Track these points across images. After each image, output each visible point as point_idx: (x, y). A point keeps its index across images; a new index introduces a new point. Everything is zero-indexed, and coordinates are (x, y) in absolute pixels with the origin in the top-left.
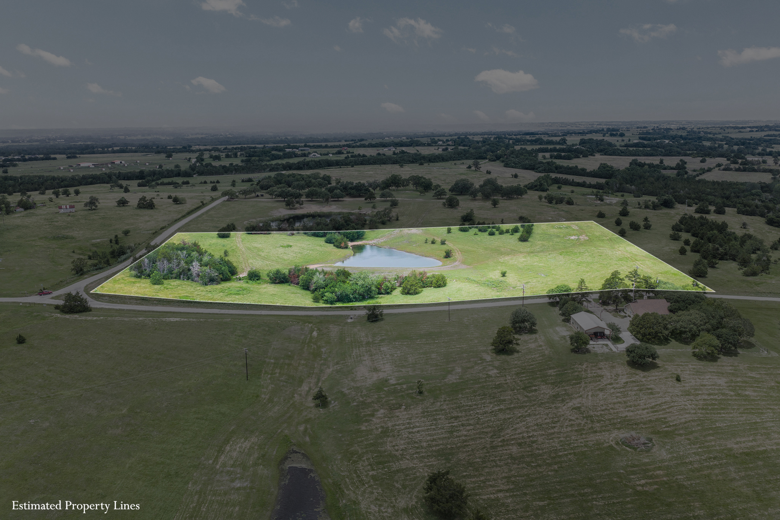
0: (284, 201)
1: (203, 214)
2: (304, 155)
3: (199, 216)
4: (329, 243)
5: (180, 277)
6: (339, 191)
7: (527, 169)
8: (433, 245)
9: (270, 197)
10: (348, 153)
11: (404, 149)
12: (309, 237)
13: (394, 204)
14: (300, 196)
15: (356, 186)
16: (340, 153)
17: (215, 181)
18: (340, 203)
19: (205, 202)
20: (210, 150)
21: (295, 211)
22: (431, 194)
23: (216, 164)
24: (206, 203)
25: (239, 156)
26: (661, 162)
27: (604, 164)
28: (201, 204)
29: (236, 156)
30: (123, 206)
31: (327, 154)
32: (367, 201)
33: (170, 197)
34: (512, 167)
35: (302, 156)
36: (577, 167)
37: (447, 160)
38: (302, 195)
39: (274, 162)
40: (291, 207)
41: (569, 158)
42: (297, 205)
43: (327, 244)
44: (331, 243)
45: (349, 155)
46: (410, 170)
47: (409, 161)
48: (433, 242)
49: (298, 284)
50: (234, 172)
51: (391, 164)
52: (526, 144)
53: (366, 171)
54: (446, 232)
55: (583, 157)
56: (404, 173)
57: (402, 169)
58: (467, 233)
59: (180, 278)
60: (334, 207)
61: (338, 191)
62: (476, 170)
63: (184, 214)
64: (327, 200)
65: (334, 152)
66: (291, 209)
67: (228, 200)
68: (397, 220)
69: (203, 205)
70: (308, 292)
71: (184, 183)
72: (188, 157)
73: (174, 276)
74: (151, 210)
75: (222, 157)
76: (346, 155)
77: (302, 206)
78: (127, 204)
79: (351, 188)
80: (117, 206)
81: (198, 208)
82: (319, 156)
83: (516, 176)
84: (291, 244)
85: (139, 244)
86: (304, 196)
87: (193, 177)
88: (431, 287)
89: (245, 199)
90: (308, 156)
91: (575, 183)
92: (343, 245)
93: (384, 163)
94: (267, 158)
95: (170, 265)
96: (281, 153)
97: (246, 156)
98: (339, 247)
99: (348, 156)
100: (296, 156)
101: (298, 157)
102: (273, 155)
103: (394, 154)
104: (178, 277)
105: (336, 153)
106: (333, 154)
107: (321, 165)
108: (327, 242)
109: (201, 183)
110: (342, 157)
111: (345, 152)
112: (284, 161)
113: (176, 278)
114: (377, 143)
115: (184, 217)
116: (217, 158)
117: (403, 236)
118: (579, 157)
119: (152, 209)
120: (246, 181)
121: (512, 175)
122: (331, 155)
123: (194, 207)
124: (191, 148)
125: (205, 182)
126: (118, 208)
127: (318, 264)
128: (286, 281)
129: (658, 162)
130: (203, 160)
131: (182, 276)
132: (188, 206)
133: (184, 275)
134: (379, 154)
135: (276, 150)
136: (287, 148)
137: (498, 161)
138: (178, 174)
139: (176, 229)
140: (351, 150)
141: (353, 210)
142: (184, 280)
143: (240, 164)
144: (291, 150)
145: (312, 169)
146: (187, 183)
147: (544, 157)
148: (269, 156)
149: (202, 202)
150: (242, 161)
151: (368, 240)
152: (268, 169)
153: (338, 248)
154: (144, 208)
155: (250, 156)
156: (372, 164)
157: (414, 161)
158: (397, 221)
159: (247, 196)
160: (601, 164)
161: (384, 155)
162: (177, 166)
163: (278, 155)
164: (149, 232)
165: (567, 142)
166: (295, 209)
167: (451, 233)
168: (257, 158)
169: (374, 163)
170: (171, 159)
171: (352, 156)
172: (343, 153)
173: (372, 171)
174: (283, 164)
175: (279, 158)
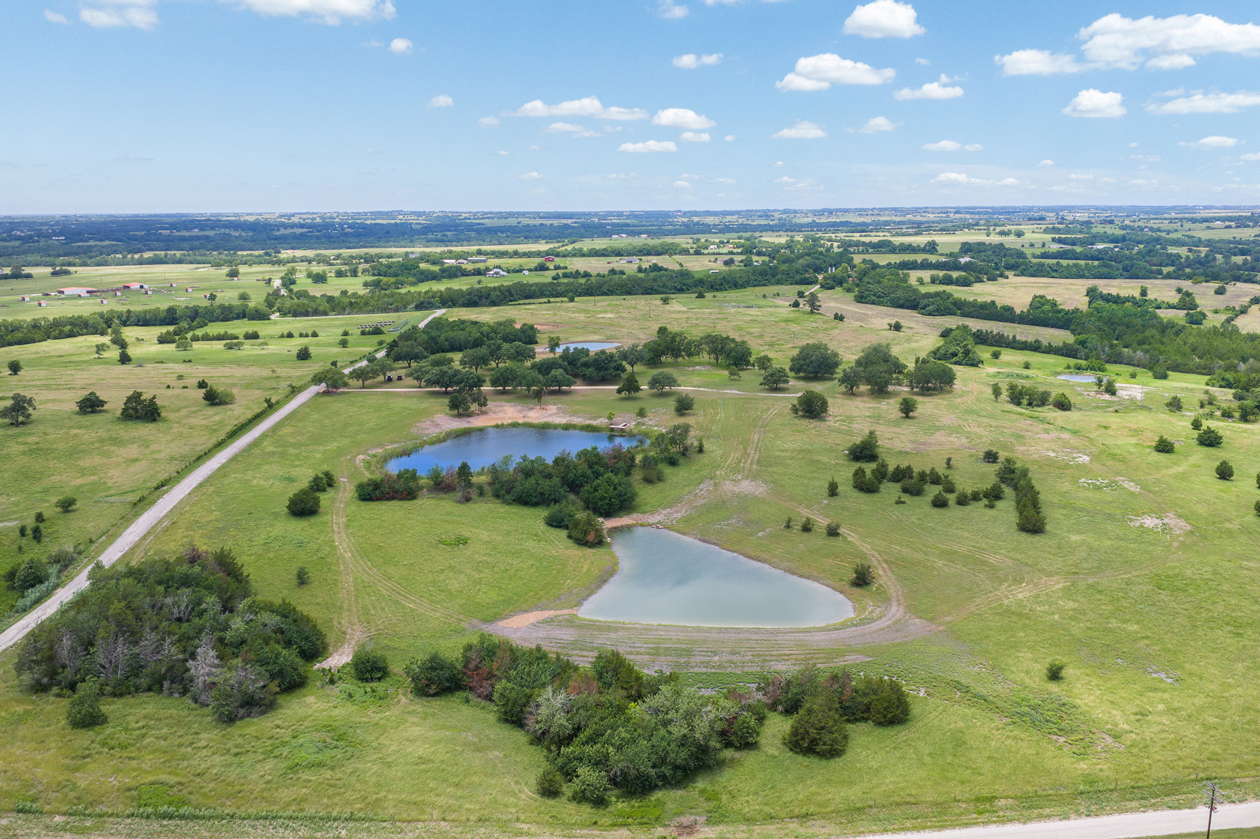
0: (446, 393)
1: (264, 436)
2: (478, 272)
3: (255, 444)
4: (556, 527)
5: (162, 686)
6: (561, 370)
7: (901, 306)
8: (806, 534)
9: (415, 382)
10: (557, 268)
11: (654, 260)
12: (507, 507)
13: (684, 406)
14: (480, 382)
15: (595, 361)
16: (542, 268)
17: (310, 333)
18: (565, 398)
19: (273, 401)
20: (310, 261)
21: (471, 419)
22: (752, 376)
23: (317, 291)
24: (278, 403)
25: (360, 274)
26: (1144, 293)
27: (1042, 297)
28: (266, 405)
29: (354, 274)
30: (93, 412)
31: (520, 271)
32: (623, 395)
33: (202, 385)
34: (873, 303)
35: (474, 274)
36: (993, 303)
37: (743, 286)
38: (484, 381)
39: (423, 287)
40: (461, 411)
41: (966, 283)
42: (474, 407)
43: (549, 528)
44: (560, 527)
45: (560, 272)
46: (684, 309)
47: (675, 288)
48: (807, 528)
49: (489, 698)
50: (348, 310)
51: (642, 294)
52: (867, 251)
53: (601, 312)
54: (826, 492)
55: (989, 279)
56: (673, 316)
57: (667, 307)
58: (875, 497)
59: (160, 691)
60: (553, 409)
61: (558, 372)
62: (812, 312)
63: (222, 435)
64: (538, 395)
65: (533, 266)
66: (460, 416)
67: (326, 393)
68: (701, 450)
69: (271, 406)
70: (520, 737)
71: (248, 337)
72: (267, 278)
73: (144, 681)
74: (151, 426)
75: (329, 275)
76: (554, 273)
77: (484, 408)
78: (102, 406)
79: (586, 365)
80: (77, 413)
81: (258, 417)
82: (505, 274)
83: (897, 327)
84: (466, 534)
85: (91, 541)
86: (488, 383)
87: (269, 319)
88: (866, 720)
89: (363, 387)
90: (485, 275)
91: (1019, 342)
92: (591, 537)
93: (629, 293)
94: (411, 279)
95: (136, 650)
96: (436, 268)
97: (374, 275)
98: (582, 542)
99: (558, 274)
100: (465, 274)
101: (467, 275)
102: (422, 272)
103: (640, 270)
104: (155, 686)
105: (536, 269)
106: (530, 270)
107: (512, 296)
108: (551, 525)
109: (282, 336)
110: (546, 277)
111: (552, 267)
112: (441, 286)
113: (149, 689)
114: (605, 249)
115: (220, 445)
116: (320, 279)
117: (724, 502)
118: (983, 281)
119: (154, 420)
120: (369, 333)
121: (890, 325)
122: (526, 273)
123: (249, 415)
124: (279, 255)
125: (290, 335)
126: (79, 418)
127: (537, 608)
128: (456, 684)
129: (1137, 294)
130: (293, 282)
131: (166, 684)
132: (237, 412)
133: (173, 682)
134: (613, 272)
135: (427, 261)
136: (446, 259)
137: (838, 289)
138: (242, 314)
139: (194, 485)
140: (558, 261)
141: (595, 418)
142: (171, 694)
143: (362, 291)
144: (453, 261)
145: (495, 305)
146: (255, 336)
147: (921, 281)
148: (414, 275)
149: (268, 401)
150: (366, 284)
151: (644, 512)
152: (413, 306)
153: (579, 544)
154: (138, 418)
155: (379, 275)
156: (606, 294)
157: (684, 287)
158: (702, 455)
159: (367, 383)
160: (1035, 297)
161: (622, 273)
162: (244, 297)
163: (432, 272)
164: (123, 498)
165: (938, 248)
166: (470, 415)
167: (836, 495)
168: (393, 280)
169: (610, 292)
170: (236, 279)
171: (565, 276)
172: (547, 269)
173: (612, 313)
174: (441, 292)
175: (433, 277)
